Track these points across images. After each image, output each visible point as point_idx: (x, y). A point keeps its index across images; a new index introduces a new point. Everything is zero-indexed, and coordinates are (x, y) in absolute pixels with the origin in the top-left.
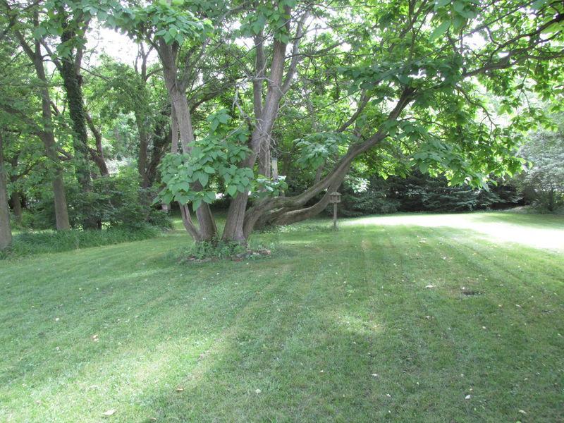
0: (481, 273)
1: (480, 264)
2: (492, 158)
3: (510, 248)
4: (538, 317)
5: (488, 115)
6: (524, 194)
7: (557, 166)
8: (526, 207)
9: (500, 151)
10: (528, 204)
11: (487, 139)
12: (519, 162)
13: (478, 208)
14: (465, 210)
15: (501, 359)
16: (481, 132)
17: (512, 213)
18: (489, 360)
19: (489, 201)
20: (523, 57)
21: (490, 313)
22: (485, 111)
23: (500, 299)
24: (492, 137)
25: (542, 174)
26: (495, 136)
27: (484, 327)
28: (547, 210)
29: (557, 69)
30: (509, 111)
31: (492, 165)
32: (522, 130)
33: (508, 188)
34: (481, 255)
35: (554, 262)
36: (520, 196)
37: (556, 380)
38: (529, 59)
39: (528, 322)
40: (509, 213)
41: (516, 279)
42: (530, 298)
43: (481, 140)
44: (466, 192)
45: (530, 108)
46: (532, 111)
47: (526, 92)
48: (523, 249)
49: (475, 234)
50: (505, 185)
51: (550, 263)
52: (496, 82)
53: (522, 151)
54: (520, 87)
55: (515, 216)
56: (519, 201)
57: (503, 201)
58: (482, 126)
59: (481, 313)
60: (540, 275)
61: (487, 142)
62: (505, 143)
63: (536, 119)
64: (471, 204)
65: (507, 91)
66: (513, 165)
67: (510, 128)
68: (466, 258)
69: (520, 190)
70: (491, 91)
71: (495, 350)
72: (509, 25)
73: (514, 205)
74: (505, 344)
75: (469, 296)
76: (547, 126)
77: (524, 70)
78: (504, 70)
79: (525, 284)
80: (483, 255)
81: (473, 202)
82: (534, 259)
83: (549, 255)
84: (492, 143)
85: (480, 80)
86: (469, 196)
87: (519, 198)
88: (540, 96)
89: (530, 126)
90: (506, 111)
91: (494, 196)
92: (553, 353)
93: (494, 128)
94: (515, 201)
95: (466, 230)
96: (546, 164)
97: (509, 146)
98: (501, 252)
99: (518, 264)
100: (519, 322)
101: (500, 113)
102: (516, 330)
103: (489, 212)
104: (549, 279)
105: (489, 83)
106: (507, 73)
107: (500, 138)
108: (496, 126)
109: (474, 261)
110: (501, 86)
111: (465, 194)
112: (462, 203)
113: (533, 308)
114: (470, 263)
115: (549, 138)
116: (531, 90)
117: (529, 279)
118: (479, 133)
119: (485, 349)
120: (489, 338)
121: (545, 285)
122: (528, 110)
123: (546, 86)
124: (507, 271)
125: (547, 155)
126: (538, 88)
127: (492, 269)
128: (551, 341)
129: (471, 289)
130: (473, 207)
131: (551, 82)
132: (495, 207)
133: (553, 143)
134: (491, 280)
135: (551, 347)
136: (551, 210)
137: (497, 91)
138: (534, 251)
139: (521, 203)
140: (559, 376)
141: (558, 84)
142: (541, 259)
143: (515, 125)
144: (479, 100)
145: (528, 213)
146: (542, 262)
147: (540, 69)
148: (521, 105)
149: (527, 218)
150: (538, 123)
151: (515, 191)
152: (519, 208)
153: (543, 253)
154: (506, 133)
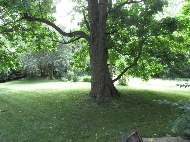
0: (8, 103)
1: (8, 100)
2: (10, 63)
3: (19, 92)
4: (27, 114)
5: (6, 48)
6: (24, 74)
7: (32, 64)
8: (25, 78)
9: (12, 60)
10: (26, 77)
11: (7, 56)
12: (19, 64)
13: (9, 80)
14: (4, 81)
15: (14, 132)
16: (5, 54)
17: (21, 80)
18: (9, 134)
19: (12, 77)
20: (17, 29)
21: (10, 117)
22: (5, 46)
23: (14, 111)
24: (9, 55)
25: (28, 67)
26: (10, 55)
27: (8, 123)
28: (32, 78)
29: (28, 34)
30: (14, 47)
31: (10, 65)
32: (19, 53)
33: (18, 72)
34: (8, 97)
35: (32, 95)
36: (23, 74)
37: (31, 133)
38: (19, 30)
39: (23, 116)
40: (20, 81)
41: (20, 103)
42: (24, 108)
43: (5, 56)
44: (3, 75)
45: (21, 46)
46: (21, 47)
47: (19, 41)
48: (23, 92)
49: (7, 89)
50: (17, 71)
51: (31, 95)
52: (9, 37)
53: (21, 60)
54: (17, 39)
55: (22, 81)
56: (23, 76)
57: (17, 77)
58: (5, 52)
59: (7, 118)
60: (28, 100)
61: (7, 57)
62: (14, 57)
63: (23, 50)
64: (6, 79)
65: (13, 40)
66: (17, 65)
67: (15, 52)
68: (2, 99)
69: (22, 73)
70: (7, 40)
71: (12, 130)
72: (11, 18)
73: (21, 78)
74: (15, 126)
75: (3, 113)
76: (27, 52)
77: (17, 33)
78: (11, 33)
79: (23, 104)
80: (9, 97)
81: (6, 78)
82: (26, 95)
83: (31, 93)
84: (9, 57)
85: (3, 35)
86: (5, 76)
87: (23, 75)
88: (24, 42)
89: (21, 52)
90: (13, 47)
91: (14, 75)
92: (31, 124)
93: (9, 52)
94: (21, 76)
95: (3, 89)
96: (29, 64)
97: (15, 59)
98: (16, 94)
99: (21, 98)
100: (20, 117)
101: (11, 47)
102: (19, 120)
103: (13, 81)
104: (30, 100)
105: (7, 37)
106: (12, 34)
107: (12, 56)
108: (10, 52)
109: (5, 100)
110: (11, 38)
111: (3, 76)
112: (2, 79)
113: (25, 111)
114: (4, 101)
115: (29, 55)
116: (20, 40)
117: (24, 102)
118: (4, 54)
119: (8, 130)
120: (10, 126)
121: (29, 103)
122: (20, 47)
123: (25, 39)
124: (17, 101)
125: (29, 61)
126: (23, 40)
127: (12, 101)
128: (30, 120)
129: (3, 110)
130: (7, 80)
131: (27, 38)
132: (15, 79)
133: (30, 57)
134: (11, 105)
135: (30, 122)
136: (33, 78)
137: (9, 40)
138: (26, 92)
139: (23, 77)
140: (32, 131)
141: (29, 39)
142: (28, 94)
143: (17, 51)
144: (3, 42)
145: (26, 80)
146: (29, 95)
147: (23, 34)
148: (18, 45)
149: (26, 81)
150: (24, 51)
151: (21, 73)
152: (23, 79)
153: (29, 92)
154: (14, 54)
